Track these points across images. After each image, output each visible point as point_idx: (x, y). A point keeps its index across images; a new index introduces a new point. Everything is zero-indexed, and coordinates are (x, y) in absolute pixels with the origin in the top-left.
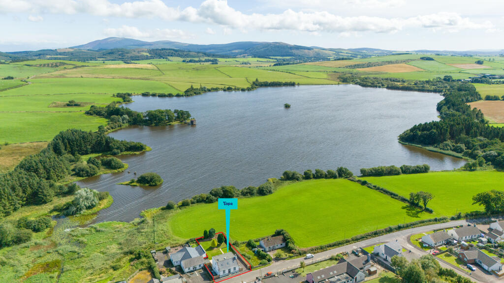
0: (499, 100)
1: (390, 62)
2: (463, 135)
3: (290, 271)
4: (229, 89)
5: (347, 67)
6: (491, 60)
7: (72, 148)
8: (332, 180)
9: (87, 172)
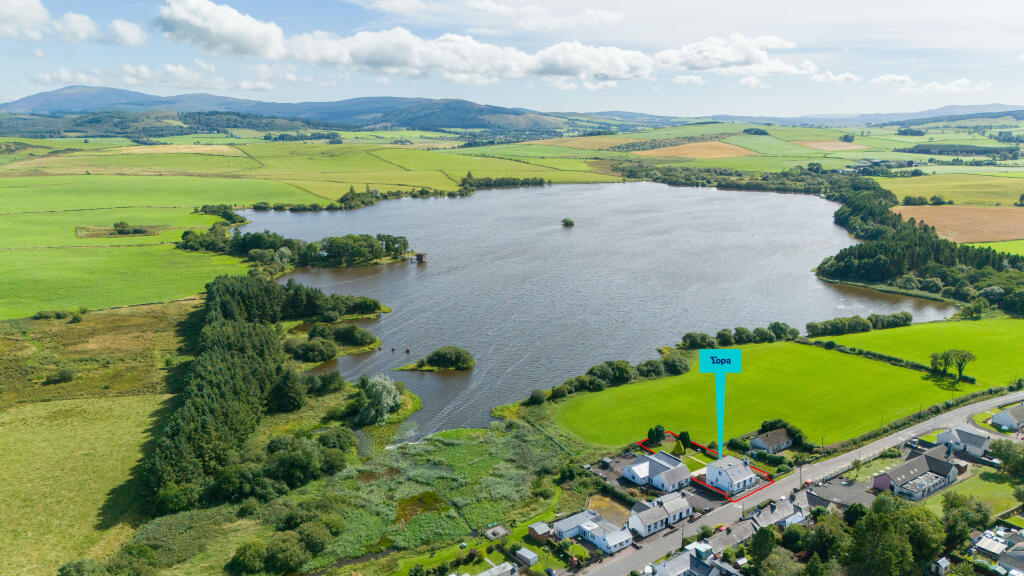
0: (927, 204)
1: (691, 139)
2: (931, 263)
3: (835, 477)
4: (423, 193)
5: (614, 148)
6: (865, 134)
7: (249, 313)
8: (766, 345)
9: (321, 353)
